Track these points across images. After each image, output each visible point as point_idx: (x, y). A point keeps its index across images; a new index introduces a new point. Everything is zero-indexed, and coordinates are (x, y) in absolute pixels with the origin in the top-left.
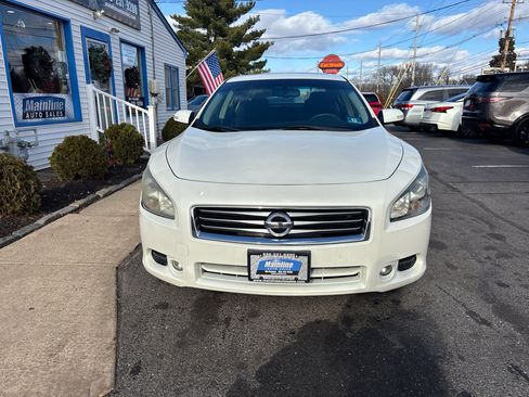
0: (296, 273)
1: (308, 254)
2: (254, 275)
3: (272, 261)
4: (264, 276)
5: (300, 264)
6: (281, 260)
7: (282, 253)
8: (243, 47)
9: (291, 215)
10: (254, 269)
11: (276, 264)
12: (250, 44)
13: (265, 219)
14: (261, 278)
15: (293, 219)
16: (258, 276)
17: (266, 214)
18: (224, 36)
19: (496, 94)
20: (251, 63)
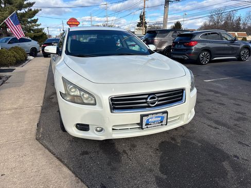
0: (162, 122)
1: (166, 112)
2: (144, 126)
3: (152, 118)
4: (148, 126)
5: (164, 117)
6: (156, 117)
7: (157, 113)
8: (23, 11)
9: (157, 95)
10: (144, 123)
11: (154, 119)
12: (27, 10)
13: (146, 99)
14: (147, 127)
15: (158, 97)
16: (146, 127)
17: (146, 96)
18: (11, 4)
19: (156, 38)
20: (29, 20)
